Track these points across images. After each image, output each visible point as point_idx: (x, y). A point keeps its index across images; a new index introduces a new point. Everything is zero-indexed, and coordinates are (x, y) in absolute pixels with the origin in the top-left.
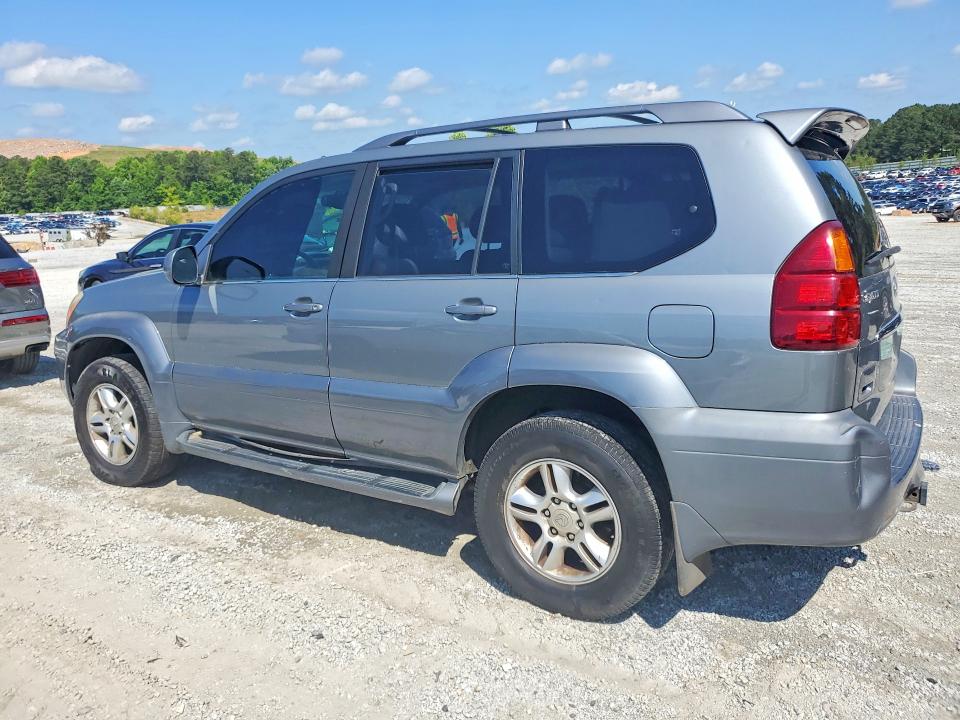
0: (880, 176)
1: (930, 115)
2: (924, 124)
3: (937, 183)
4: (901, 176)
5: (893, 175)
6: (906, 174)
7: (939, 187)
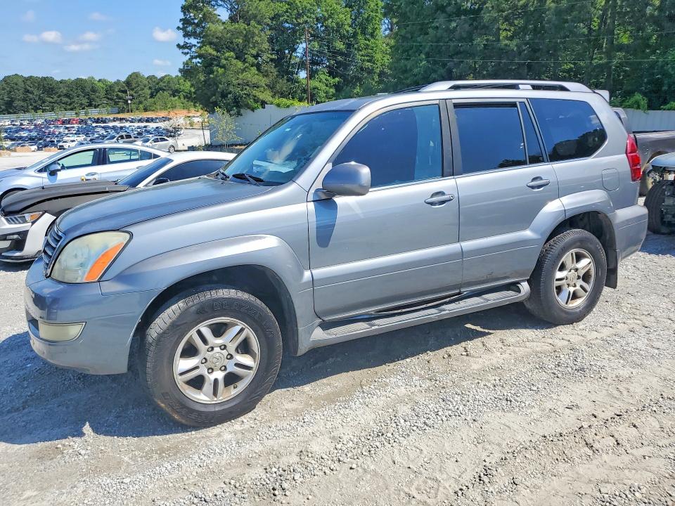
0: (7, 123)
1: (29, 82)
2: (25, 89)
3: (52, 130)
4: (21, 124)
5: (16, 123)
6: (25, 123)
7: (54, 133)
